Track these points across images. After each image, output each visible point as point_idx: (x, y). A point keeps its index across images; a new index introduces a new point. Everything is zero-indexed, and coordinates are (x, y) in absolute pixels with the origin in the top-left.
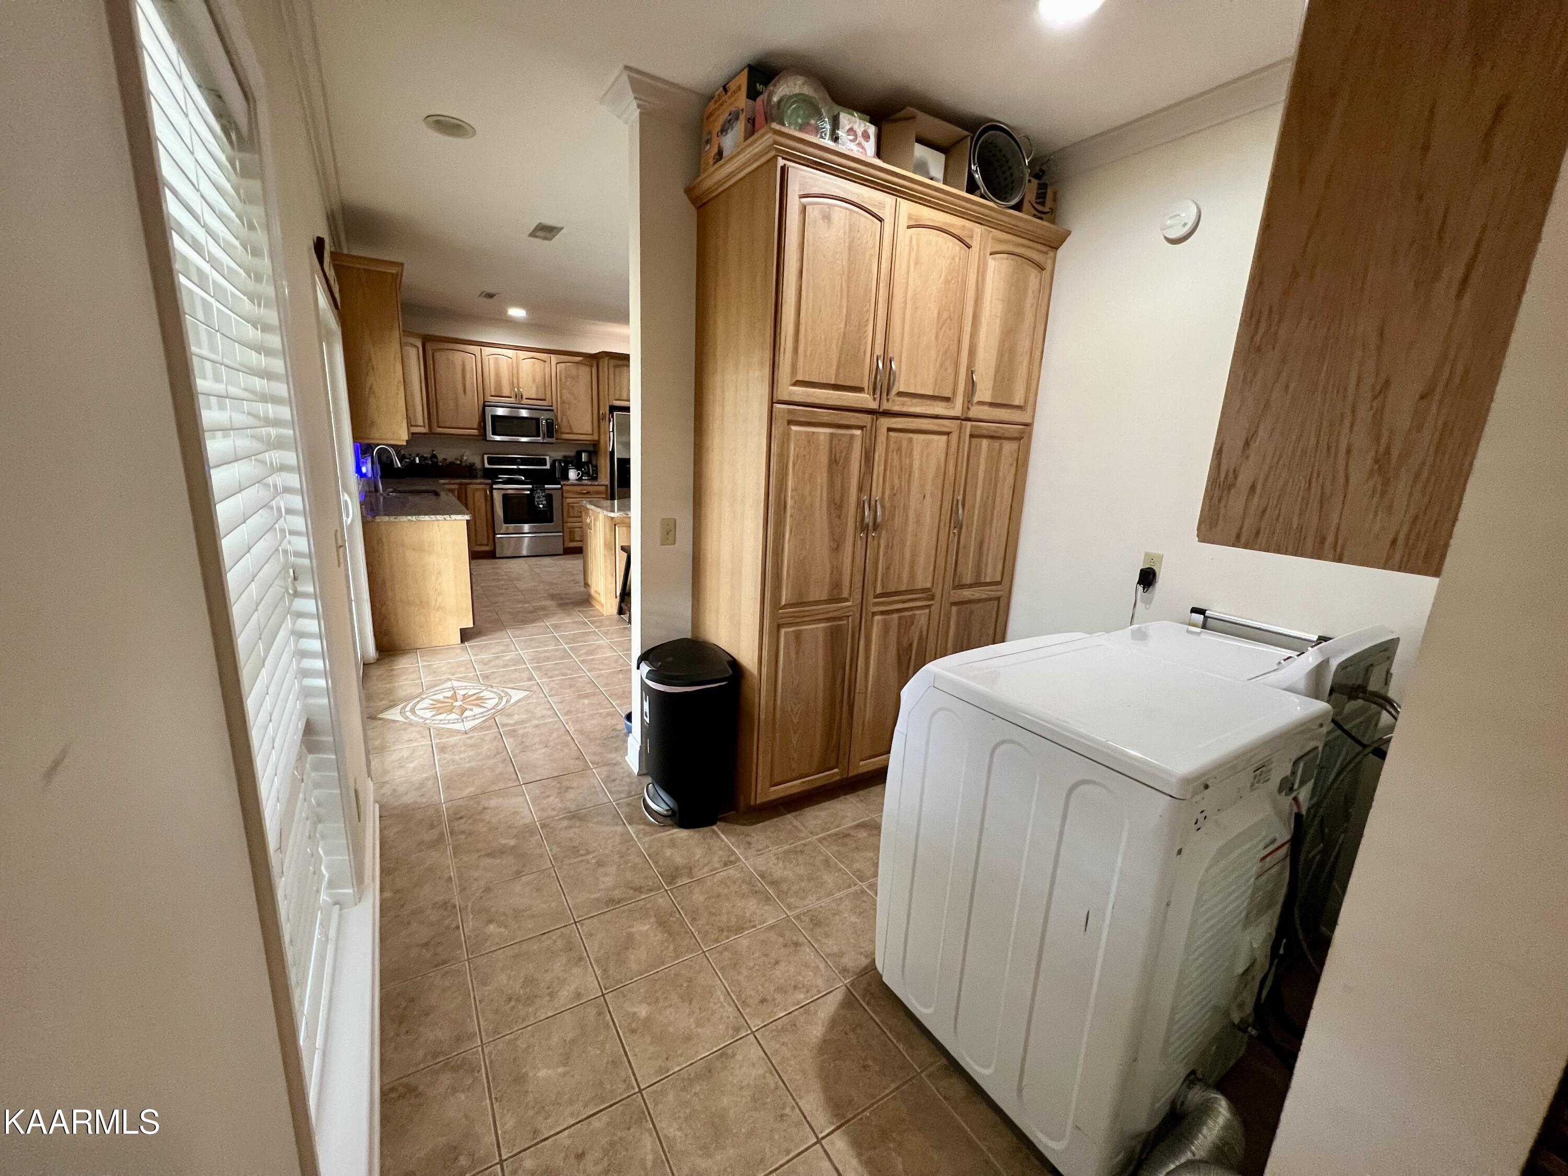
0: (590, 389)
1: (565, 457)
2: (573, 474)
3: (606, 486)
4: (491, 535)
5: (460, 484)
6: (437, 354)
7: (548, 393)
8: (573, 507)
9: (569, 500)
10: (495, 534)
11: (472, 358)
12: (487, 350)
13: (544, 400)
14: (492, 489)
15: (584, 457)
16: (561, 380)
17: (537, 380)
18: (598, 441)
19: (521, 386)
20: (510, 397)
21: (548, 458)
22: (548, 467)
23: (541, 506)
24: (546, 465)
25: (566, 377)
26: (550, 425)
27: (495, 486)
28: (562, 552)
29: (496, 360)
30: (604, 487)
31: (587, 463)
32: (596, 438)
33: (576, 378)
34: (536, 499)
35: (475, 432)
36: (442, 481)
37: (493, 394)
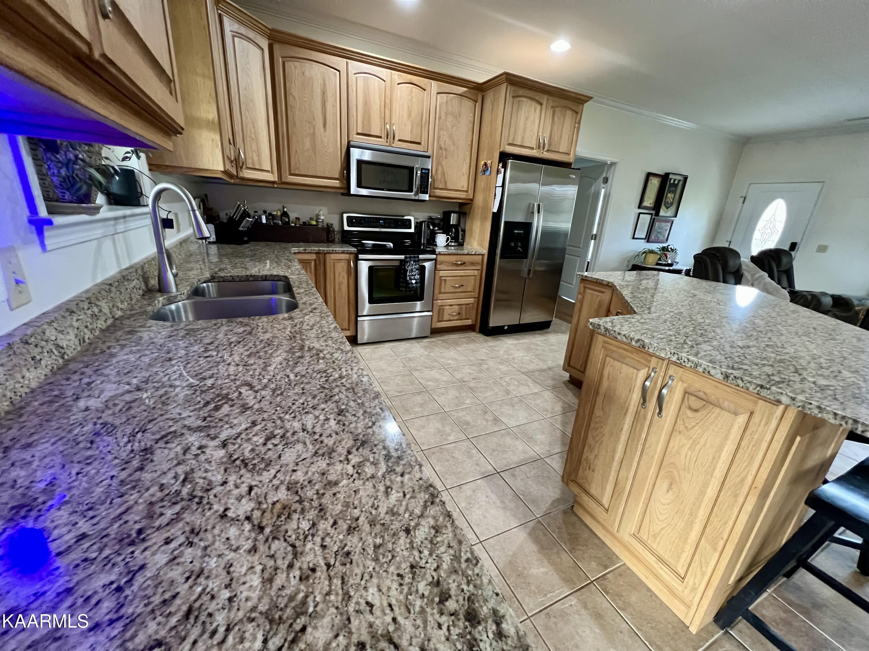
0: (470, 133)
1: (431, 218)
2: (441, 239)
3: (483, 255)
4: (353, 317)
5: (318, 253)
6: (290, 65)
7: (425, 135)
8: (445, 280)
9: (442, 273)
10: (357, 316)
11: (335, 74)
12: (355, 66)
13: (419, 143)
14: (357, 260)
15: (453, 219)
16: (440, 118)
17: (413, 115)
18: (472, 200)
19: (393, 122)
20: (380, 137)
21: (412, 218)
22: (412, 230)
23: (414, 282)
24: (410, 228)
25: (446, 114)
26: (425, 174)
27: (361, 256)
28: (428, 333)
29: (366, 80)
30: (480, 257)
31: (456, 226)
32: (471, 197)
33: (457, 116)
34: (408, 274)
35: (336, 183)
36: (295, 250)
37: (359, 131)
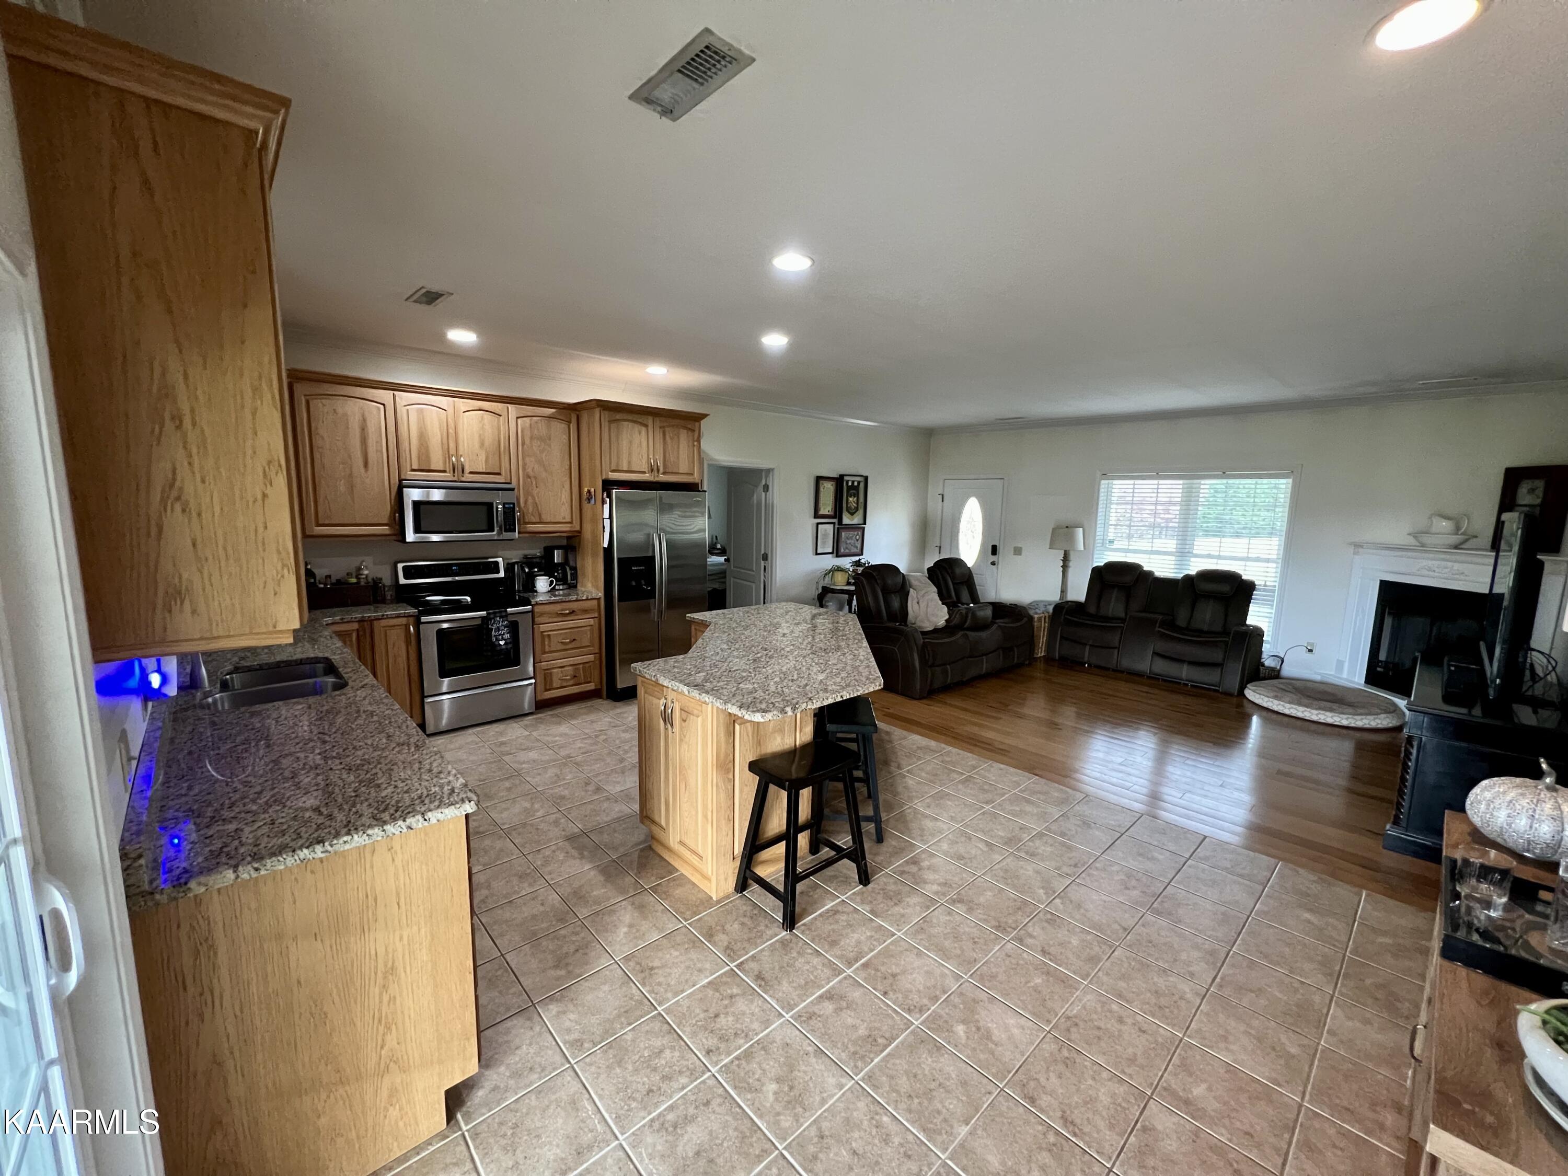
0: (567, 457)
1: (526, 557)
2: (542, 584)
3: (599, 599)
4: (417, 698)
5: (361, 621)
6: (316, 404)
7: (505, 464)
8: (549, 635)
9: (543, 627)
10: (423, 697)
11: (379, 409)
12: (404, 398)
13: (499, 474)
14: (418, 623)
15: (557, 557)
16: (523, 444)
17: (487, 443)
18: (580, 532)
19: (461, 453)
20: (444, 471)
21: (500, 560)
22: (502, 574)
23: (502, 643)
24: (498, 572)
25: (531, 438)
26: (509, 511)
27: (424, 619)
28: (533, 710)
29: (420, 412)
30: (595, 602)
31: (562, 565)
32: (578, 528)
33: (546, 440)
34: (493, 633)
35: (385, 529)
36: (329, 620)
37: (415, 467)
